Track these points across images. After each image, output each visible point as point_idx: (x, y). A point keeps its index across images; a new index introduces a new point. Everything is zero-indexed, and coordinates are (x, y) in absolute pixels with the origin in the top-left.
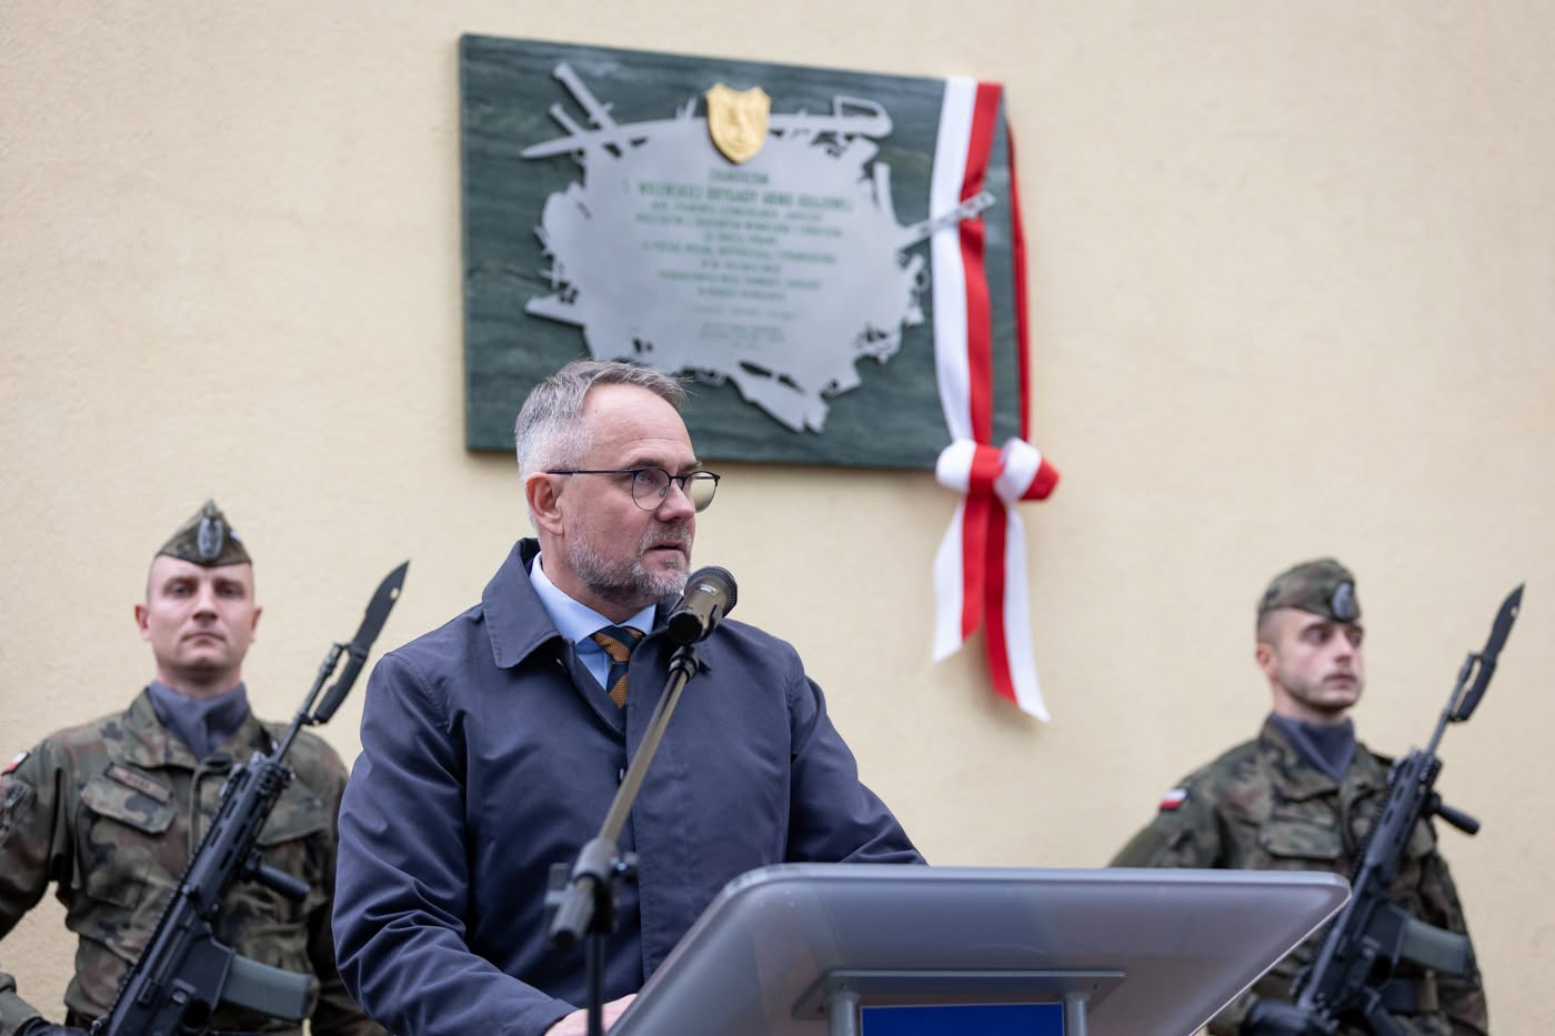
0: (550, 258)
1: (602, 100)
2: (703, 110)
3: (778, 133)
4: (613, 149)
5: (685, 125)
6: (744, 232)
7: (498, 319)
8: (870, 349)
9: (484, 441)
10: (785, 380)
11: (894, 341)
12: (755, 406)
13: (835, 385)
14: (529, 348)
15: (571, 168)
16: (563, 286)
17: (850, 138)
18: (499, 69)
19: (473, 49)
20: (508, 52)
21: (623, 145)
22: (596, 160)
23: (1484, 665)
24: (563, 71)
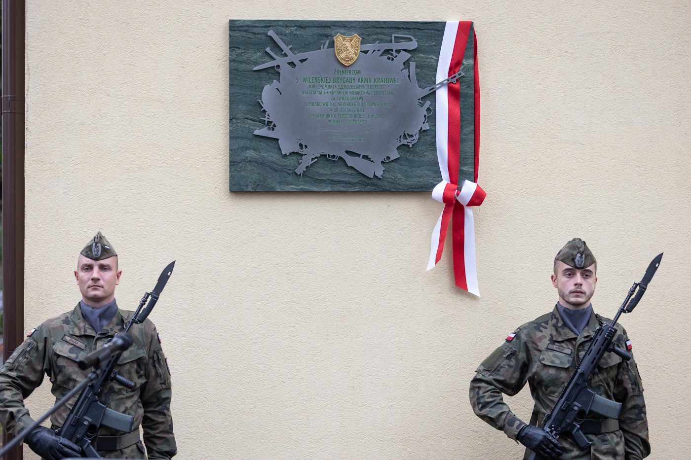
0: (264, 111)
1: (287, 45)
2: (332, 45)
3: (366, 52)
4: (292, 64)
5: (324, 51)
6: (349, 95)
7: (243, 138)
8: (405, 142)
9: (236, 188)
10: (365, 157)
11: (416, 137)
12: (352, 168)
13: (388, 158)
14: (254, 149)
15: (274, 72)
16: (269, 123)
17: (398, 51)
18: (244, 34)
19: (234, 26)
20: (248, 26)
21: (296, 62)
22: (285, 69)
23: (641, 288)
24: (271, 33)
